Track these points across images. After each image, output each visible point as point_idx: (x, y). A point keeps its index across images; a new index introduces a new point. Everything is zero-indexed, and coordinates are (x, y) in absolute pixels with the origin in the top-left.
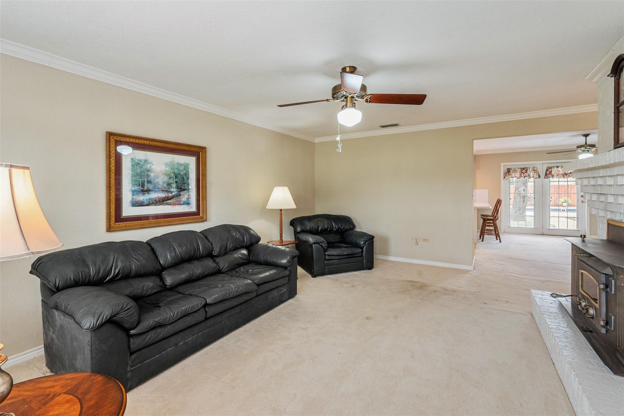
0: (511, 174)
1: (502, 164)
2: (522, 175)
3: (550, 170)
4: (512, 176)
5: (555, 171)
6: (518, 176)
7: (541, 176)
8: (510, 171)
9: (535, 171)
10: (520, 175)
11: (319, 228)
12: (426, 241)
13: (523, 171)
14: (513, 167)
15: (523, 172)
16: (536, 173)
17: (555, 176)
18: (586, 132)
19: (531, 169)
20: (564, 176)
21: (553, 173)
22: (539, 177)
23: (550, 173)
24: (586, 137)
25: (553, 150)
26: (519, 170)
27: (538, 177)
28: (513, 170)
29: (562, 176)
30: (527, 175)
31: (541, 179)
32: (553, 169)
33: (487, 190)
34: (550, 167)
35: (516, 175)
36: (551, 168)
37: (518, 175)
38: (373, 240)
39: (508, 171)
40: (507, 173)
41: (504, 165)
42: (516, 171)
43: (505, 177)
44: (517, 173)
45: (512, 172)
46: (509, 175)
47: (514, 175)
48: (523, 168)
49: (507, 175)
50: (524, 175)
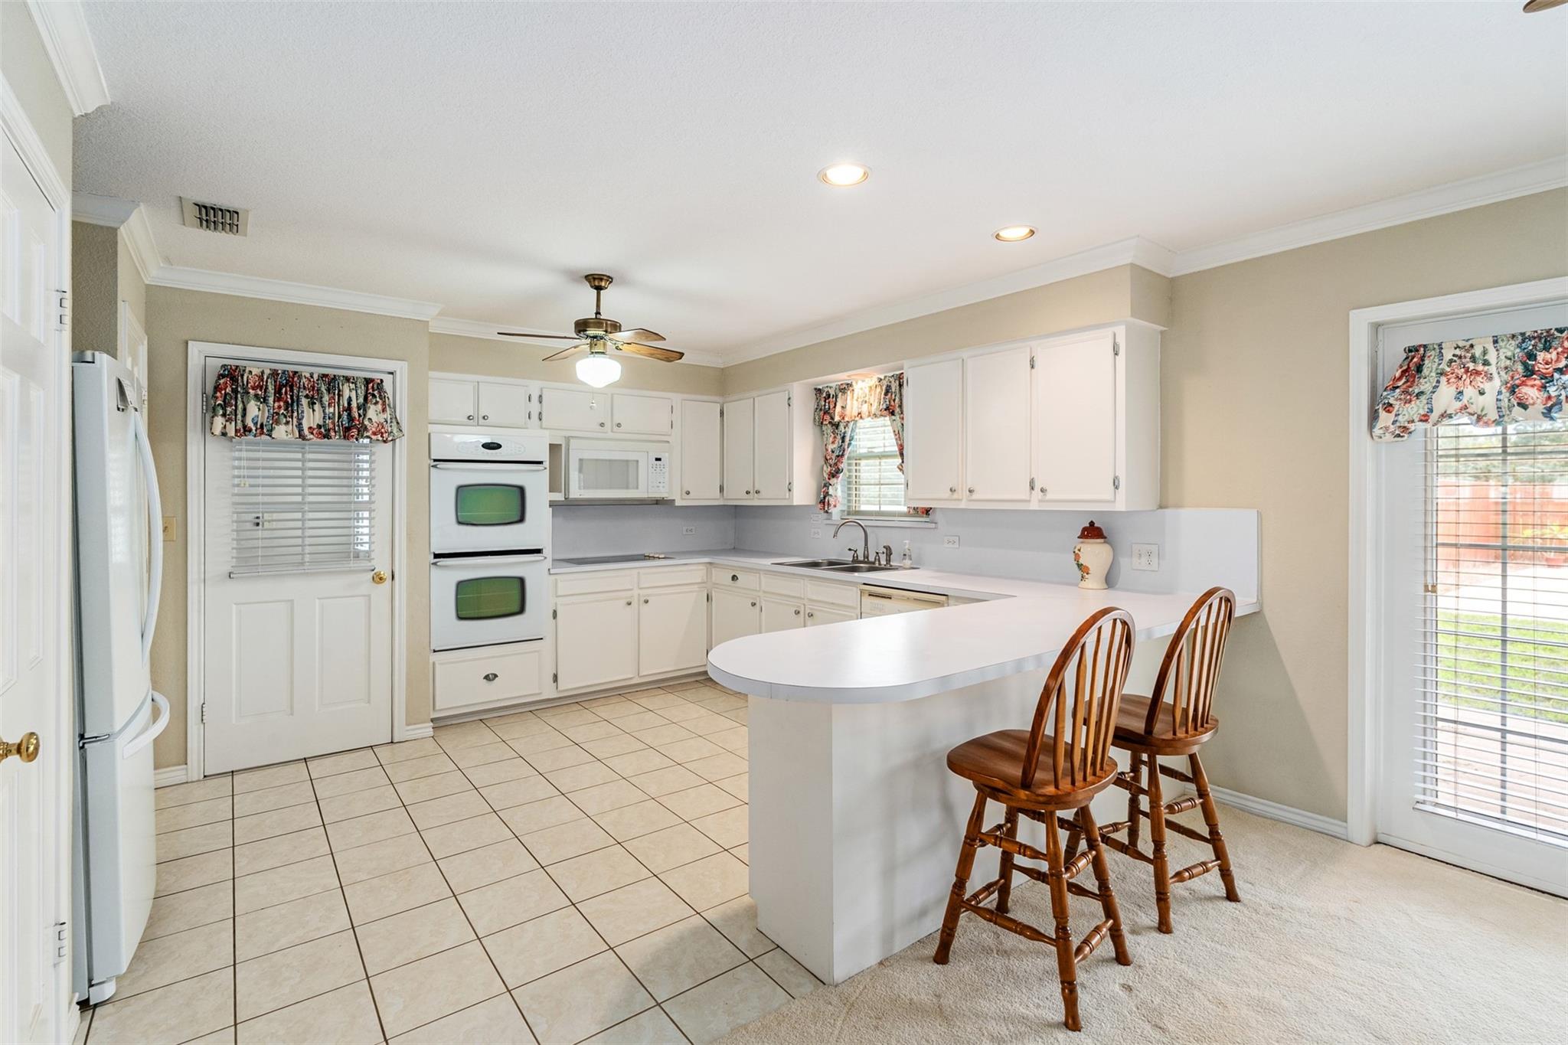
0: (1425, 385)
1: (1360, 321)
2: (1531, 392)
4: (1429, 401)
6: (1488, 402)
8: (1419, 369)
10: (1506, 394)
13: (1541, 356)
14: (1450, 338)
15: (1540, 367)
26: (1500, 356)
28: (1448, 355)
35: (1469, 392)
37: (1487, 395)
39: (1404, 372)
40: (1400, 383)
41: (1376, 327)
42: (1471, 366)
43: (1373, 417)
44: (1479, 379)
45: (1442, 374)
46: (1408, 396)
47: (1458, 399)
48: (1540, 338)
49: (1392, 401)
50: (1549, 398)
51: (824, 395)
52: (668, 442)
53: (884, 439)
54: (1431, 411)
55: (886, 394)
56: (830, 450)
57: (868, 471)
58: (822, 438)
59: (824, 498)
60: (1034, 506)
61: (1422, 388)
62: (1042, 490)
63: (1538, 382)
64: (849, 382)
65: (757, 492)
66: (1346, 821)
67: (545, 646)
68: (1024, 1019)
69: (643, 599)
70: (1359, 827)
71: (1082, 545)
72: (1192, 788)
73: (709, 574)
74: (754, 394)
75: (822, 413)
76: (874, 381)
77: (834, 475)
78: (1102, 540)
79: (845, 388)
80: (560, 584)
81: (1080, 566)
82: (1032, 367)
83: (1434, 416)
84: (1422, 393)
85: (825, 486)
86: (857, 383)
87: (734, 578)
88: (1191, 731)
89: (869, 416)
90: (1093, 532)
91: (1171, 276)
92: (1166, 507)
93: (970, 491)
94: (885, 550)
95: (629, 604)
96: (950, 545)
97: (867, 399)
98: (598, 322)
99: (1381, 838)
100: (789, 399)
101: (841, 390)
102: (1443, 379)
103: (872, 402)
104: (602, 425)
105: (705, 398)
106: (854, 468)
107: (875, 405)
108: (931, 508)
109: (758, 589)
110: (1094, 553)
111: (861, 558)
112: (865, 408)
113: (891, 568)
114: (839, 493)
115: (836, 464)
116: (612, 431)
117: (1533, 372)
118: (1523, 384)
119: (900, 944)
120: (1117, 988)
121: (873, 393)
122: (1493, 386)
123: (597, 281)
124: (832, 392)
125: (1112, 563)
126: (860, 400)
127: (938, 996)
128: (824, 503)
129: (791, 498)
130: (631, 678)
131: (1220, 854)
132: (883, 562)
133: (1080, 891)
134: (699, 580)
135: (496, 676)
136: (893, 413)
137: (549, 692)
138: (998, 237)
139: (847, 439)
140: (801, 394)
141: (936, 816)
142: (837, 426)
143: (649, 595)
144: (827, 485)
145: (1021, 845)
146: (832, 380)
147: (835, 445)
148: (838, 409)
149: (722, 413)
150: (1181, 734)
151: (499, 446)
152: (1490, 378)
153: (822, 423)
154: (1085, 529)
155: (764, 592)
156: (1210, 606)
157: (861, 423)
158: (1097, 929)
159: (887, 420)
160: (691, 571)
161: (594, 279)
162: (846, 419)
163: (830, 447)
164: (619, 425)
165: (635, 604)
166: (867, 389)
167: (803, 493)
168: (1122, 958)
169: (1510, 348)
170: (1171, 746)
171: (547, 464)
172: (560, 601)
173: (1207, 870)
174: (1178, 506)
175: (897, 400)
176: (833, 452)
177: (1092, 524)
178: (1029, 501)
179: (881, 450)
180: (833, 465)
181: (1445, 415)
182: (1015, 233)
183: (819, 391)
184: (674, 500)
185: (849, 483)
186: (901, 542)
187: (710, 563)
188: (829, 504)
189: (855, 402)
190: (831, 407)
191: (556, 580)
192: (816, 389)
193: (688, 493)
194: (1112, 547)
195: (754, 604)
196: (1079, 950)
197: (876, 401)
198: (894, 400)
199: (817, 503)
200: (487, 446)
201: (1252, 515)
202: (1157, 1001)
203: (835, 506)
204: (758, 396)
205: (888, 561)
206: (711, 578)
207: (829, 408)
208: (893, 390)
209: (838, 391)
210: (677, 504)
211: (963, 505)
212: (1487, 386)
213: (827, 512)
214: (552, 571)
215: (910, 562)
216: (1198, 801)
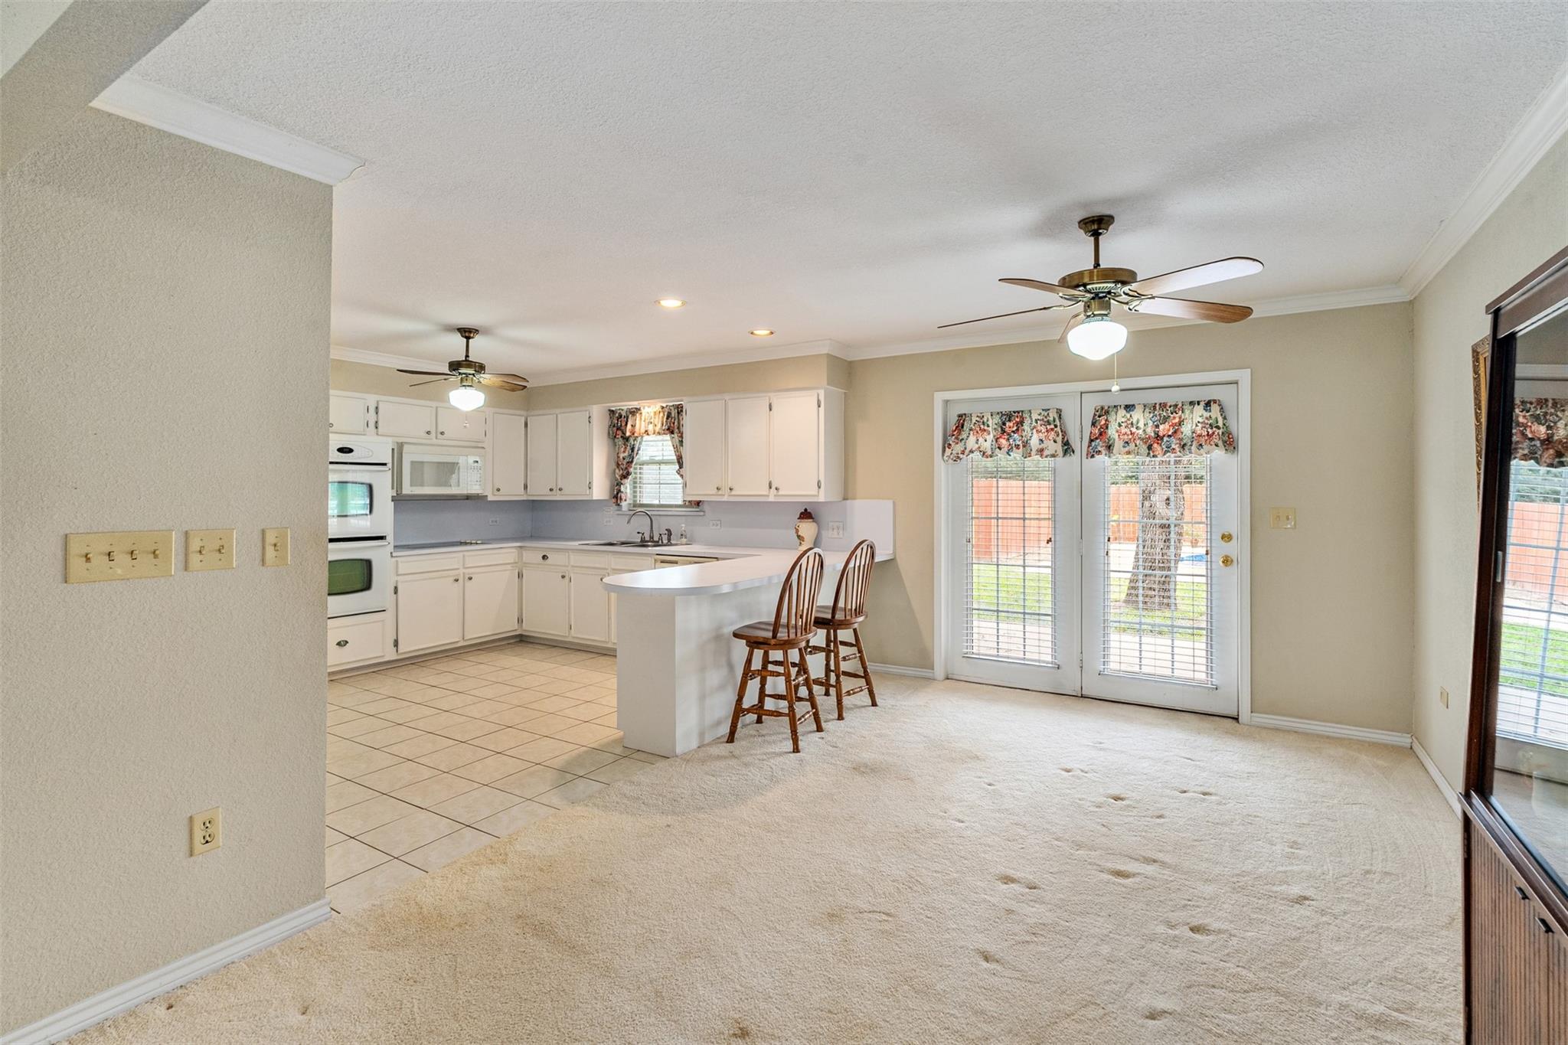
0: (964, 435)
1: (939, 397)
2: (1003, 442)
3: (1103, 422)
4: (966, 443)
5: (1120, 425)
6: (987, 446)
7: (1075, 443)
8: (963, 426)
9: (1049, 427)
10: (994, 442)
13: (1008, 424)
14: (975, 411)
15: (1006, 429)
16: (1052, 435)
17: (1118, 445)
19: (1035, 416)
20: (1150, 448)
21: (1112, 432)
22: (1067, 448)
23: (1101, 434)
26: (993, 422)
27: (1058, 448)
29: (1144, 448)
30: (1020, 443)
31: (1075, 458)
32: (1112, 418)
33: (888, 505)
34: (1102, 408)
35: (981, 440)
36: (1107, 412)
37: (987, 442)
39: (957, 427)
40: (955, 433)
41: (946, 402)
42: (982, 426)
43: (944, 451)
44: (985, 433)
45: (971, 430)
46: (959, 440)
47: (977, 443)
48: (1007, 415)
49: (951, 442)
50: (1010, 445)
51: (617, 415)
52: (483, 448)
53: (663, 450)
54: (966, 449)
55: (667, 419)
56: (621, 457)
57: (649, 474)
58: (615, 448)
59: (617, 494)
60: (771, 499)
61: (963, 437)
62: (776, 489)
63: (1006, 437)
64: (638, 407)
65: (560, 490)
66: (933, 669)
67: (388, 616)
68: (774, 753)
69: (467, 576)
70: (939, 671)
71: (801, 524)
72: (854, 650)
73: (520, 556)
74: (558, 411)
75: (615, 429)
76: (658, 408)
77: (625, 476)
78: (811, 520)
79: (634, 412)
80: (400, 565)
81: (799, 536)
82: (770, 410)
83: (967, 452)
84: (963, 439)
85: (617, 484)
86: (644, 408)
87: (544, 557)
88: (854, 616)
89: (654, 433)
90: (806, 515)
91: (849, 360)
92: (847, 499)
93: (731, 489)
94: (666, 532)
95: (457, 580)
96: (714, 527)
97: (652, 420)
98: (467, 363)
99: (950, 676)
100: (590, 417)
101: (631, 413)
102: (971, 432)
103: (656, 423)
104: (428, 433)
105: (512, 412)
106: (638, 471)
107: (659, 426)
108: (700, 501)
109: (567, 564)
110: (807, 529)
111: (647, 538)
112: (651, 428)
113: (671, 545)
114: (628, 491)
115: (626, 468)
116: (436, 438)
117: (1005, 432)
118: (1001, 437)
119: (708, 739)
120: (817, 739)
121: (657, 417)
122: (990, 438)
123: (467, 333)
124: (624, 414)
125: (817, 536)
126: (647, 421)
127: (731, 752)
128: (617, 498)
129: (591, 494)
130: (457, 642)
131: (868, 683)
132: (665, 542)
133: (800, 699)
134: (512, 561)
135: (347, 642)
136: (672, 433)
137: (391, 655)
138: (752, 333)
139: (636, 450)
140: (598, 413)
141: (724, 671)
142: (627, 439)
143: (472, 573)
144: (619, 484)
145: (771, 671)
146: (625, 406)
147: (626, 454)
148: (629, 427)
149: (526, 425)
150: (848, 618)
151: (350, 451)
152: (989, 434)
153: (615, 437)
154: (802, 513)
155: (573, 566)
156: (862, 549)
157: (646, 438)
158: (808, 712)
159: (668, 437)
160: (505, 554)
161: (465, 332)
162: (636, 435)
163: (622, 455)
164: (442, 433)
165: (461, 581)
166: (652, 414)
167: (600, 490)
168: (819, 729)
169: (997, 419)
170: (844, 624)
171: (390, 466)
172: (399, 578)
173: (862, 690)
174: (855, 499)
175: (676, 423)
176: (624, 459)
177: (806, 510)
178: (768, 496)
179: (661, 458)
180: (623, 469)
181: (971, 451)
182: (762, 332)
183: (612, 412)
184: (487, 496)
185: (635, 483)
186: (678, 526)
187: (520, 547)
188: (621, 499)
189: (643, 423)
190: (623, 425)
191: (397, 561)
192: (610, 410)
193: (498, 490)
194: (818, 524)
195: (563, 577)
196: (800, 719)
197: (659, 421)
198: (674, 423)
199: (611, 498)
200: (341, 450)
201: (889, 504)
202: (834, 740)
203: (625, 500)
204: (560, 413)
205: (669, 540)
206: (522, 559)
207: (621, 425)
208: (673, 416)
209: (628, 413)
210: (489, 499)
211: (725, 499)
212: (988, 437)
213: (619, 505)
214: (394, 555)
215: (685, 540)
216: (858, 655)
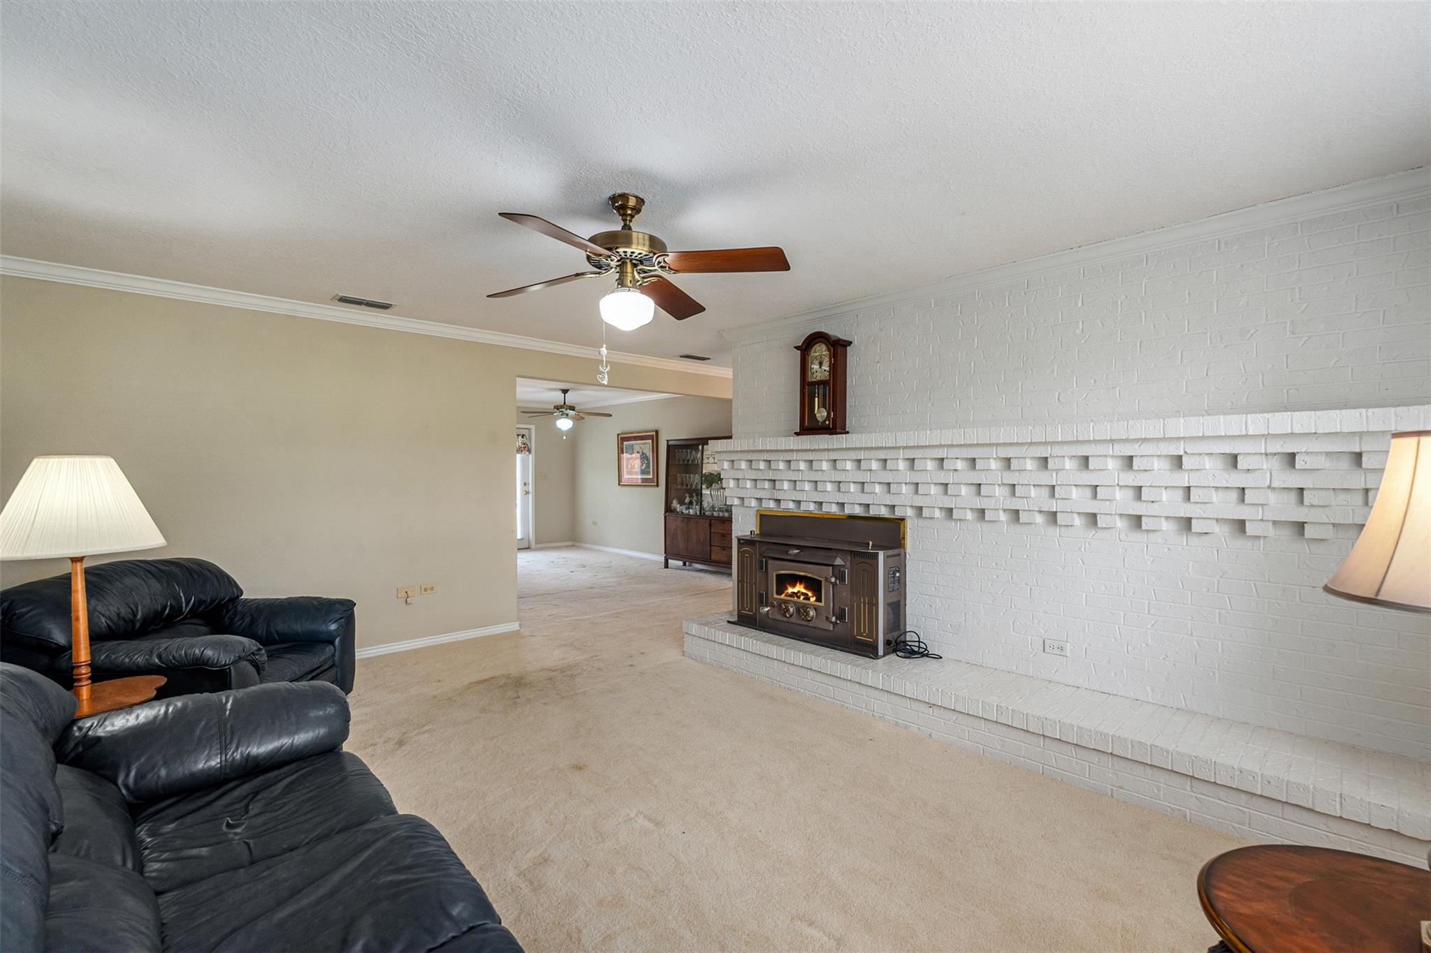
11: (135, 615)
12: (429, 591)
18: (565, 386)
24: (565, 394)
25: (530, 408)
38: (353, 611)
